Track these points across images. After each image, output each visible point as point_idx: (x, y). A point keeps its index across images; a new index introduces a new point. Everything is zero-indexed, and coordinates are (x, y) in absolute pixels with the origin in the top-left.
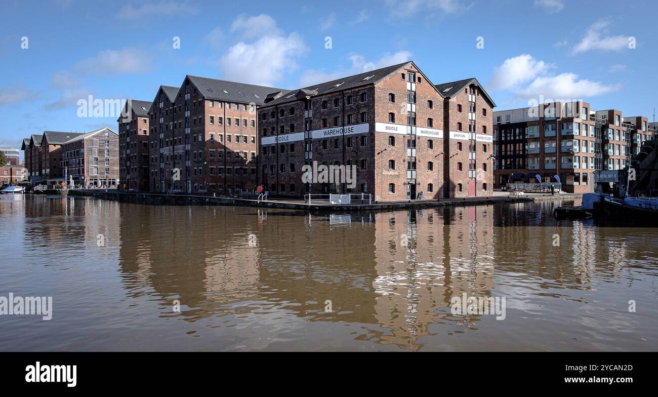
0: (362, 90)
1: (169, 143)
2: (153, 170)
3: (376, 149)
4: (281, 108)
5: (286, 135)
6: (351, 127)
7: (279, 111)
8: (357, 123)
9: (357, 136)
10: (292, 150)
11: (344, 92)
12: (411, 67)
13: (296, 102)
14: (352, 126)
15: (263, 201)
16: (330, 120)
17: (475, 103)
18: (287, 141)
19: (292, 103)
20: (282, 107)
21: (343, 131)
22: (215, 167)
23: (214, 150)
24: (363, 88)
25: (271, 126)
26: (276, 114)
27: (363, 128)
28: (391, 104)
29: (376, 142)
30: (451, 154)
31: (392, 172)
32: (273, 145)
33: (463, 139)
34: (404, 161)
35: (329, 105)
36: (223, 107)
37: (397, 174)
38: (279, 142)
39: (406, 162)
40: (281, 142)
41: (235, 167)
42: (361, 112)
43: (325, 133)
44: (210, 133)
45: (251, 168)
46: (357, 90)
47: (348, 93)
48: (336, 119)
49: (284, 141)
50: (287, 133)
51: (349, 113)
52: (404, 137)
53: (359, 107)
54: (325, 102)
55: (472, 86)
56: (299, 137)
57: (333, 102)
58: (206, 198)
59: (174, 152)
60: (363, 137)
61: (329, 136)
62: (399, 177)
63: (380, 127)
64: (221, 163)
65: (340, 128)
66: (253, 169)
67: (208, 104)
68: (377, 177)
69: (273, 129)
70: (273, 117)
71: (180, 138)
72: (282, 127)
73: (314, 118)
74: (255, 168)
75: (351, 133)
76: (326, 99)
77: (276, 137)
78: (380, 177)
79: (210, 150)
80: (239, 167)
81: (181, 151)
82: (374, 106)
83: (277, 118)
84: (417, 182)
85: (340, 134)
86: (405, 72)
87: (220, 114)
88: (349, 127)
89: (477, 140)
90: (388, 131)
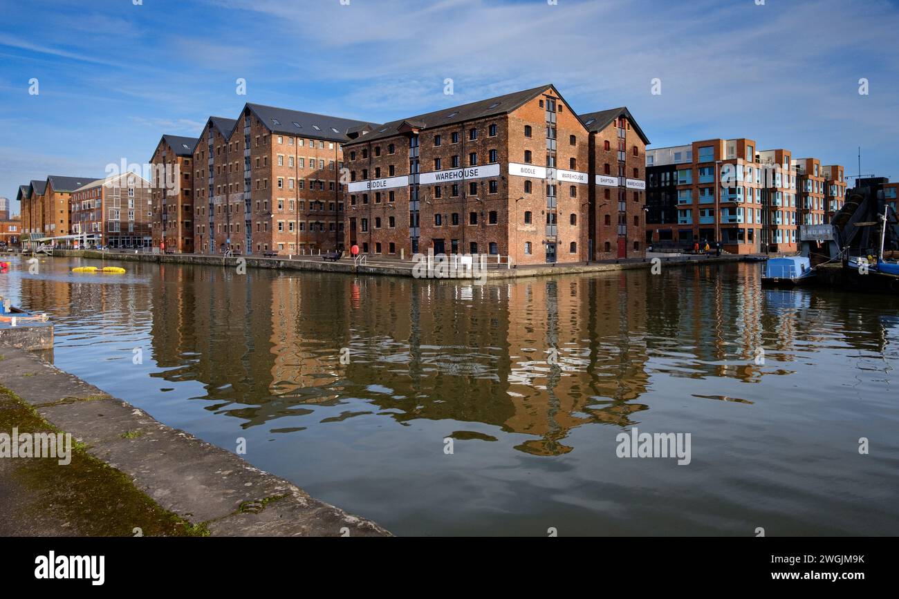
0: (491, 121)
1: (221, 191)
2: (198, 226)
3: (509, 196)
4: (375, 146)
5: (382, 180)
6: (474, 169)
7: (373, 149)
8: (484, 164)
9: (482, 181)
10: (392, 199)
11: (465, 124)
12: (551, 93)
13: (396, 137)
14: (476, 168)
15: (361, 265)
16: (445, 160)
17: (625, 139)
18: (384, 187)
19: (391, 139)
20: (378, 143)
21: (463, 174)
22: (284, 221)
23: (283, 199)
24: (491, 119)
25: (363, 168)
26: (368, 153)
27: (492, 171)
28: (526, 139)
29: (510, 188)
30: (598, 204)
31: (528, 227)
32: (364, 193)
33: (611, 185)
34: (543, 213)
35: (442, 141)
36: (295, 144)
37: (535, 229)
38: (372, 189)
39: (545, 214)
40: (376, 188)
41: (310, 222)
42: (489, 149)
43: (438, 177)
44: (278, 177)
45: (330, 222)
46: (483, 120)
47: (471, 124)
48: (454, 158)
49: (380, 188)
50: (385, 177)
51: (472, 151)
52: (543, 182)
53: (485, 143)
54: (437, 137)
55: (622, 117)
56: (401, 182)
57: (449, 137)
58: (279, 261)
59: (228, 201)
60: (492, 182)
61: (443, 180)
62: (537, 234)
63: (515, 169)
64: (291, 216)
65: (458, 171)
66: (331, 224)
67: (277, 140)
68: (511, 234)
69: (365, 171)
70: (365, 157)
71: (236, 183)
72: (378, 170)
73: (422, 158)
74: (335, 222)
75: (474, 177)
76: (439, 133)
77: (369, 182)
78: (514, 234)
79: (278, 199)
80: (314, 221)
81: (238, 201)
82: (506, 141)
83: (370, 156)
84: (559, 240)
85: (459, 179)
86: (544, 98)
87: (290, 153)
88: (472, 168)
89: (628, 186)
90: (524, 174)
